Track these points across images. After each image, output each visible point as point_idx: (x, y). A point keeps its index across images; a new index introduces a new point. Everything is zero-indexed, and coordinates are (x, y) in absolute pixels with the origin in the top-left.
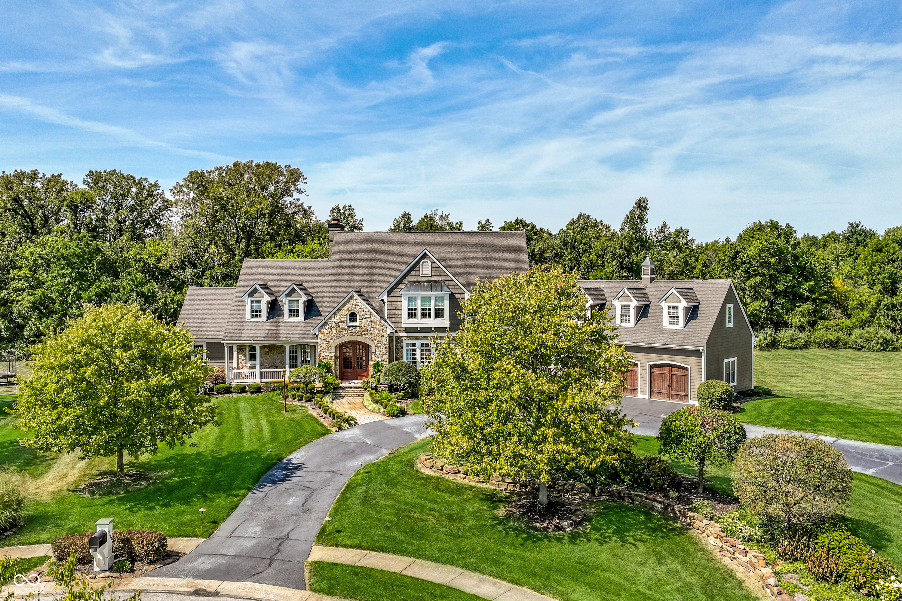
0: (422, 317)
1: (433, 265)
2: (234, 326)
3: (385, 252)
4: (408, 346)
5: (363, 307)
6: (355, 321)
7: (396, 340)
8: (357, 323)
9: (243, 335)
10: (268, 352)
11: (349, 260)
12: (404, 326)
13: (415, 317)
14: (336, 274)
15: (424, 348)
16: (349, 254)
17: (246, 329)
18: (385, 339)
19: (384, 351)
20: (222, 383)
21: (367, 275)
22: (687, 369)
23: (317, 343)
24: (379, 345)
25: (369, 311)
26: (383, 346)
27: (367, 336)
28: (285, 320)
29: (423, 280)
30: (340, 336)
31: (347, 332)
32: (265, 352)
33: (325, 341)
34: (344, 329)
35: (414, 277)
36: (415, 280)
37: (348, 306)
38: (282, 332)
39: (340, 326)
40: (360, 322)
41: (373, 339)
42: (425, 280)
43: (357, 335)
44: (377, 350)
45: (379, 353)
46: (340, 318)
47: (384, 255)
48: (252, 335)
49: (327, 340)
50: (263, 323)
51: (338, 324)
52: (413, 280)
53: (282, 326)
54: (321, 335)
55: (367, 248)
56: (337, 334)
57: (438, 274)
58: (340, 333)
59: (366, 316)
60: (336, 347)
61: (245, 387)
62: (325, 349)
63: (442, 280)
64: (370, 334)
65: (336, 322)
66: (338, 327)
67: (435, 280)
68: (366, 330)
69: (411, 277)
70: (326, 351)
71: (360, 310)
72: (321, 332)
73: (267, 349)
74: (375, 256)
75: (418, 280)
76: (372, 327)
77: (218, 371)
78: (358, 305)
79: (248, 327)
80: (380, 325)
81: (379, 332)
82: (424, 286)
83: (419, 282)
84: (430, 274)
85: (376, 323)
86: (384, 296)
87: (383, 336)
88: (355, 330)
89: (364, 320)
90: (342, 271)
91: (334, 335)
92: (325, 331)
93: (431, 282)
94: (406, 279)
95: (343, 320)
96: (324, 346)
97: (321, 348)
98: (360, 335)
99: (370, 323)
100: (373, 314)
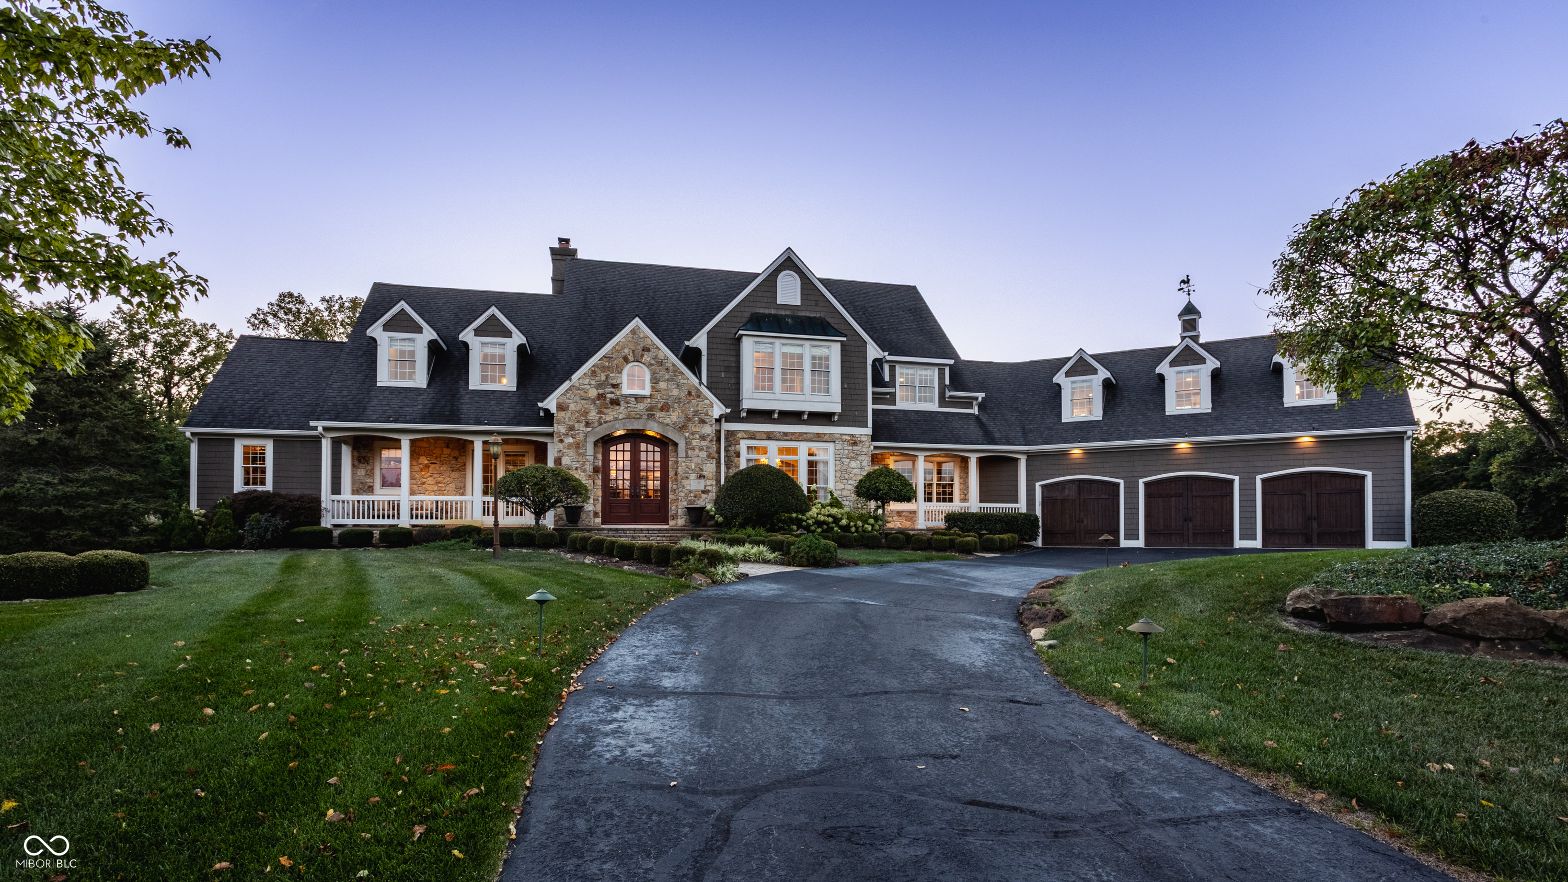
0: (784, 388)
1: (804, 281)
2: (345, 393)
4: (749, 452)
5: (661, 356)
7: (726, 439)
8: (647, 392)
9: (369, 412)
10: (427, 466)
11: (601, 299)
12: (747, 404)
13: (771, 388)
15: (784, 457)
17: (375, 401)
18: (708, 430)
19: (704, 454)
20: (312, 523)
22: (1362, 477)
23: (551, 435)
24: (694, 442)
25: (674, 365)
26: (704, 443)
27: (668, 421)
28: (471, 388)
29: (783, 312)
30: (608, 418)
31: (622, 411)
32: (419, 455)
33: (572, 428)
34: (615, 402)
35: (764, 305)
36: (767, 311)
37: (626, 351)
38: (465, 409)
39: (609, 396)
40: (653, 387)
41: (683, 428)
42: (788, 313)
43: (645, 417)
44: (690, 452)
45: (695, 460)
46: (607, 377)
47: (671, 298)
48: (390, 413)
49: (576, 425)
50: (417, 391)
51: (601, 391)
52: (761, 311)
53: (466, 399)
54: (562, 414)
55: (635, 285)
56: (600, 412)
57: (813, 303)
58: (605, 411)
59: (667, 377)
60: (596, 444)
61: (371, 534)
62: (570, 446)
63: (822, 315)
64: (674, 416)
65: (599, 386)
66: (601, 396)
67: (808, 314)
68: (665, 408)
69: (758, 304)
70: (572, 452)
71: (653, 362)
72: (561, 407)
73: (424, 460)
74: (653, 298)
75: (773, 312)
76: (678, 400)
77: (301, 497)
78: (649, 350)
79: (381, 397)
80: (699, 396)
81: (696, 413)
82: (787, 323)
83: (775, 316)
84: (798, 302)
85: (690, 393)
86: (700, 341)
87: (703, 422)
88: (641, 406)
89: (662, 385)
90: (589, 315)
91: (593, 415)
92: (572, 407)
93: (800, 317)
94: (747, 309)
95: (614, 382)
96: (570, 440)
97: (561, 446)
98: (651, 417)
99: (675, 392)
100: (682, 373)
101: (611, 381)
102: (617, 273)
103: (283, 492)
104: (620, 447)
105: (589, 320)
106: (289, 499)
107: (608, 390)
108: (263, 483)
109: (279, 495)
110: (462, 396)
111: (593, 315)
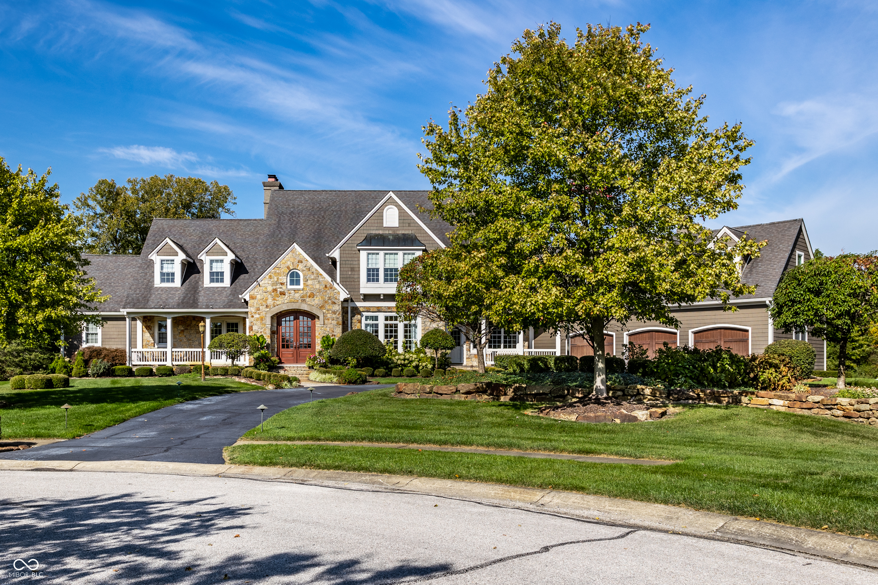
0: (386, 280)
1: (402, 212)
2: (138, 291)
3: (336, 211)
4: (366, 320)
5: (309, 265)
6: (298, 283)
7: (352, 312)
8: (301, 286)
9: (150, 303)
10: (183, 331)
11: (289, 220)
12: (363, 291)
13: (378, 280)
14: (272, 235)
15: (389, 322)
16: (290, 214)
17: (153, 296)
18: (338, 308)
19: (335, 322)
20: (121, 364)
21: (314, 237)
22: (747, 331)
23: (247, 313)
24: (329, 315)
25: (316, 270)
26: (334, 316)
27: (313, 303)
28: (205, 286)
29: (387, 232)
30: (278, 303)
31: (286, 298)
32: (178, 325)
33: (258, 309)
34: (283, 294)
35: (375, 228)
36: (377, 232)
37: (289, 263)
38: (201, 299)
39: (278, 290)
40: (304, 284)
41: (322, 307)
42: (390, 232)
43: (300, 301)
44: (326, 321)
45: (329, 326)
46: (278, 279)
47: (335, 215)
48: (161, 303)
49: (261, 307)
50: (176, 289)
51: (274, 287)
52: (374, 232)
53: (202, 293)
54: (252, 301)
55: (313, 207)
56: (274, 300)
57: (407, 225)
58: (277, 298)
59: (312, 277)
60: (272, 318)
61: (152, 370)
62: (257, 320)
63: (413, 232)
64: (317, 301)
65: (273, 285)
66: (275, 290)
67: (403, 232)
68: (312, 296)
69: (372, 228)
70: (258, 323)
71: (304, 269)
72: (252, 298)
73: (181, 328)
74: (323, 217)
75: (381, 232)
76: (319, 291)
77: (116, 350)
78: (302, 262)
79: (156, 293)
80: (331, 288)
81: (330, 298)
82: (389, 239)
83: (381, 235)
84: (396, 225)
85: (326, 286)
86: (336, 254)
87: (334, 303)
88: (297, 295)
89: (309, 282)
90: (280, 232)
91: (270, 301)
92: (259, 297)
93: (398, 235)
94: (365, 232)
95: (281, 281)
96: (257, 316)
97: (252, 319)
98: (303, 301)
99: (317, 286)
100: (321, 275)
101: (280, 281)
102: (303, 199)
103: (107, 347)
104: (288, 319)
105: (280, 236)
106: (110, 351)
107: (278, 286)
108: (96, 342)
109: (106, 349)
110: (200, 291)
111: (283, 233)
